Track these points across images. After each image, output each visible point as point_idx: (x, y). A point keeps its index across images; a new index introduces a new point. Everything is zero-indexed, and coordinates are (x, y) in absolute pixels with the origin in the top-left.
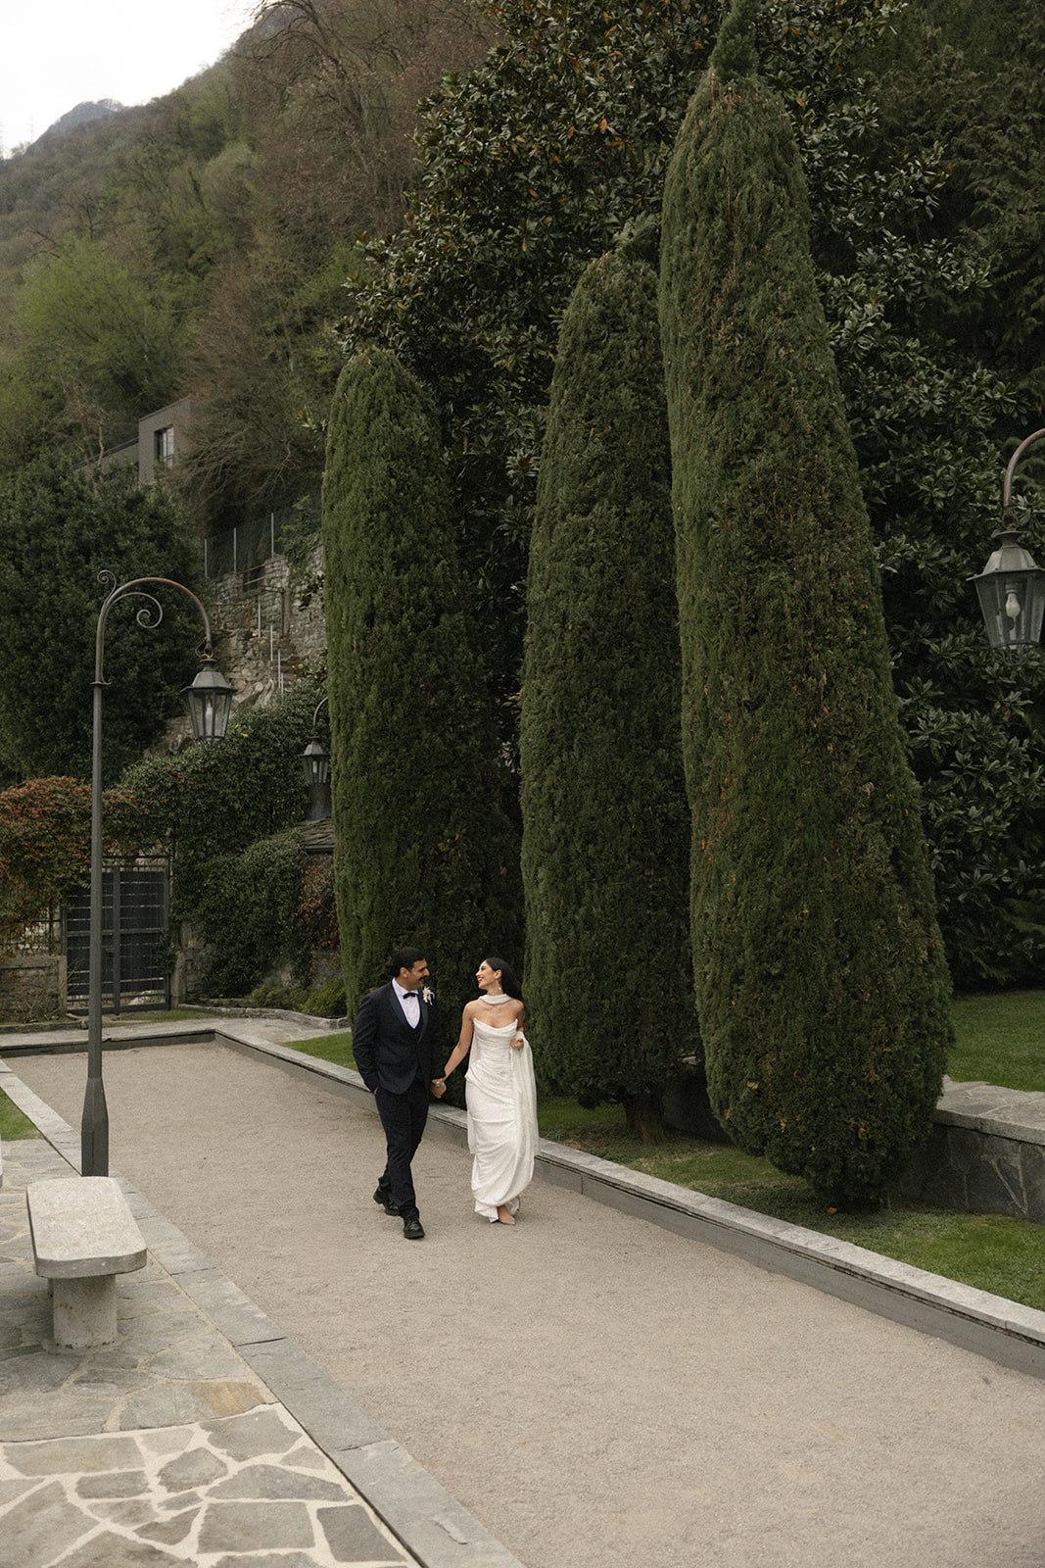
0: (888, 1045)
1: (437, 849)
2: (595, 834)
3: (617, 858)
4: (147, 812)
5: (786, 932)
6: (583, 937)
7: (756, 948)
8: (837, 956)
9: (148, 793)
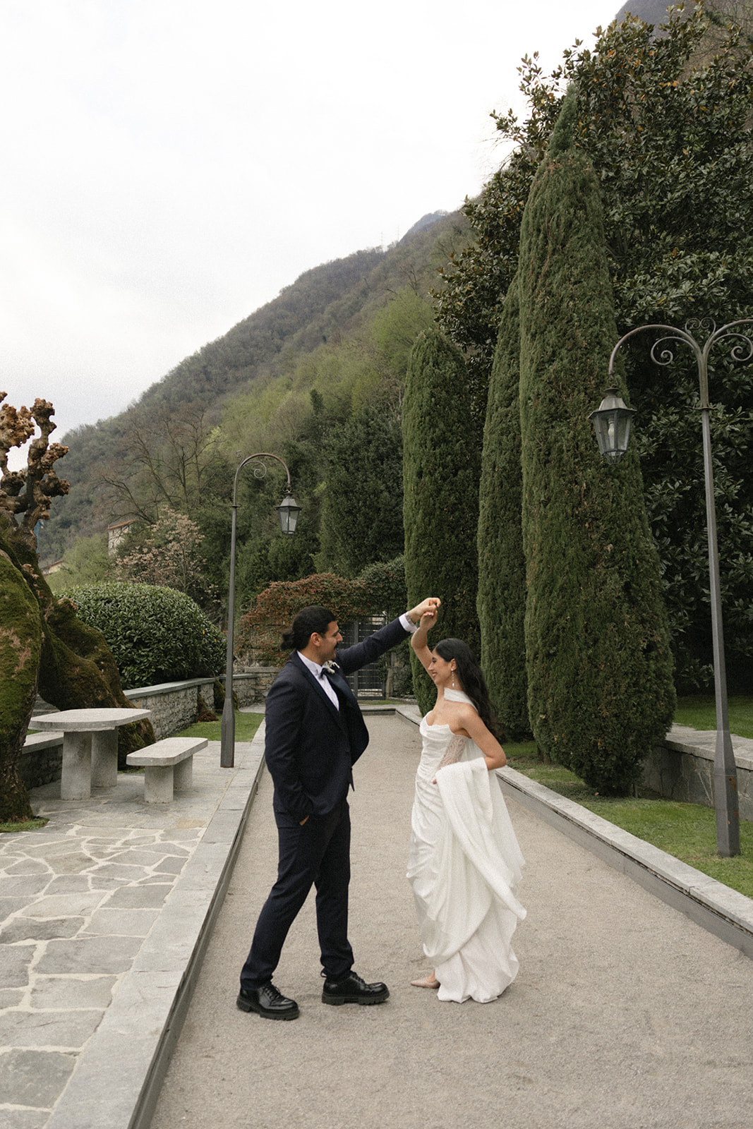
0: (615, 695)
1: (454, 599)
2: (508, 584)
3: (519, 598)
4: (372, 592)
5: (558, 630)
6: (502, 642)
7: (543, 639)
8: (586, 643)
9: (373, 582)
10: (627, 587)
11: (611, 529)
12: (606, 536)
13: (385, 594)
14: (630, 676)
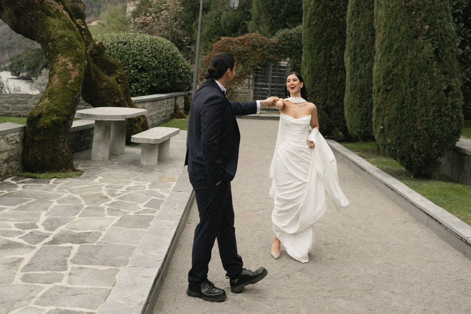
0: (426, 117)
1: (331, 53)
2: (364, 46)
3: (370, 55)
4: (281, 46)
5: (393, 75)
6: (359, 81)
7: (384, 80)
8: (409, 84)
9: (282, 40)
10: (436, 52)
11: (428, 16)
12: (425, 20)
13: (289, 47)
14: (436, 106)
